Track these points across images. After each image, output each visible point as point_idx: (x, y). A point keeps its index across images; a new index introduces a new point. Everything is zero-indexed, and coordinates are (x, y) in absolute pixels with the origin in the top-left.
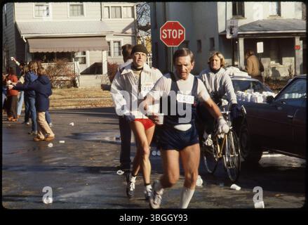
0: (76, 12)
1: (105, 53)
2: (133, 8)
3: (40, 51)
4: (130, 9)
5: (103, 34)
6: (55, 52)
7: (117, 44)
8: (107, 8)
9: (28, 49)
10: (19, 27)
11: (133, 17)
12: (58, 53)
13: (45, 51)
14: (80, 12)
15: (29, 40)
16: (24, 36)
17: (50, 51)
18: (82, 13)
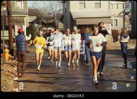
0: (97, 6)
1: (110, 25)
2: (123, 4)
3: (81, 24)
4: (122, 5)
5: (110, 16)
6: (88, 24)
7: (116, 20)
8: (111, 5)
9: (76, 23)
10: (72, 13)
11: (123, 8)
12: (89, 25)
13: (83, 24)
14: (99, 6)
15: (76, 19)
16: (74, 17)
17: (86, 24)
18: (100, 7)
